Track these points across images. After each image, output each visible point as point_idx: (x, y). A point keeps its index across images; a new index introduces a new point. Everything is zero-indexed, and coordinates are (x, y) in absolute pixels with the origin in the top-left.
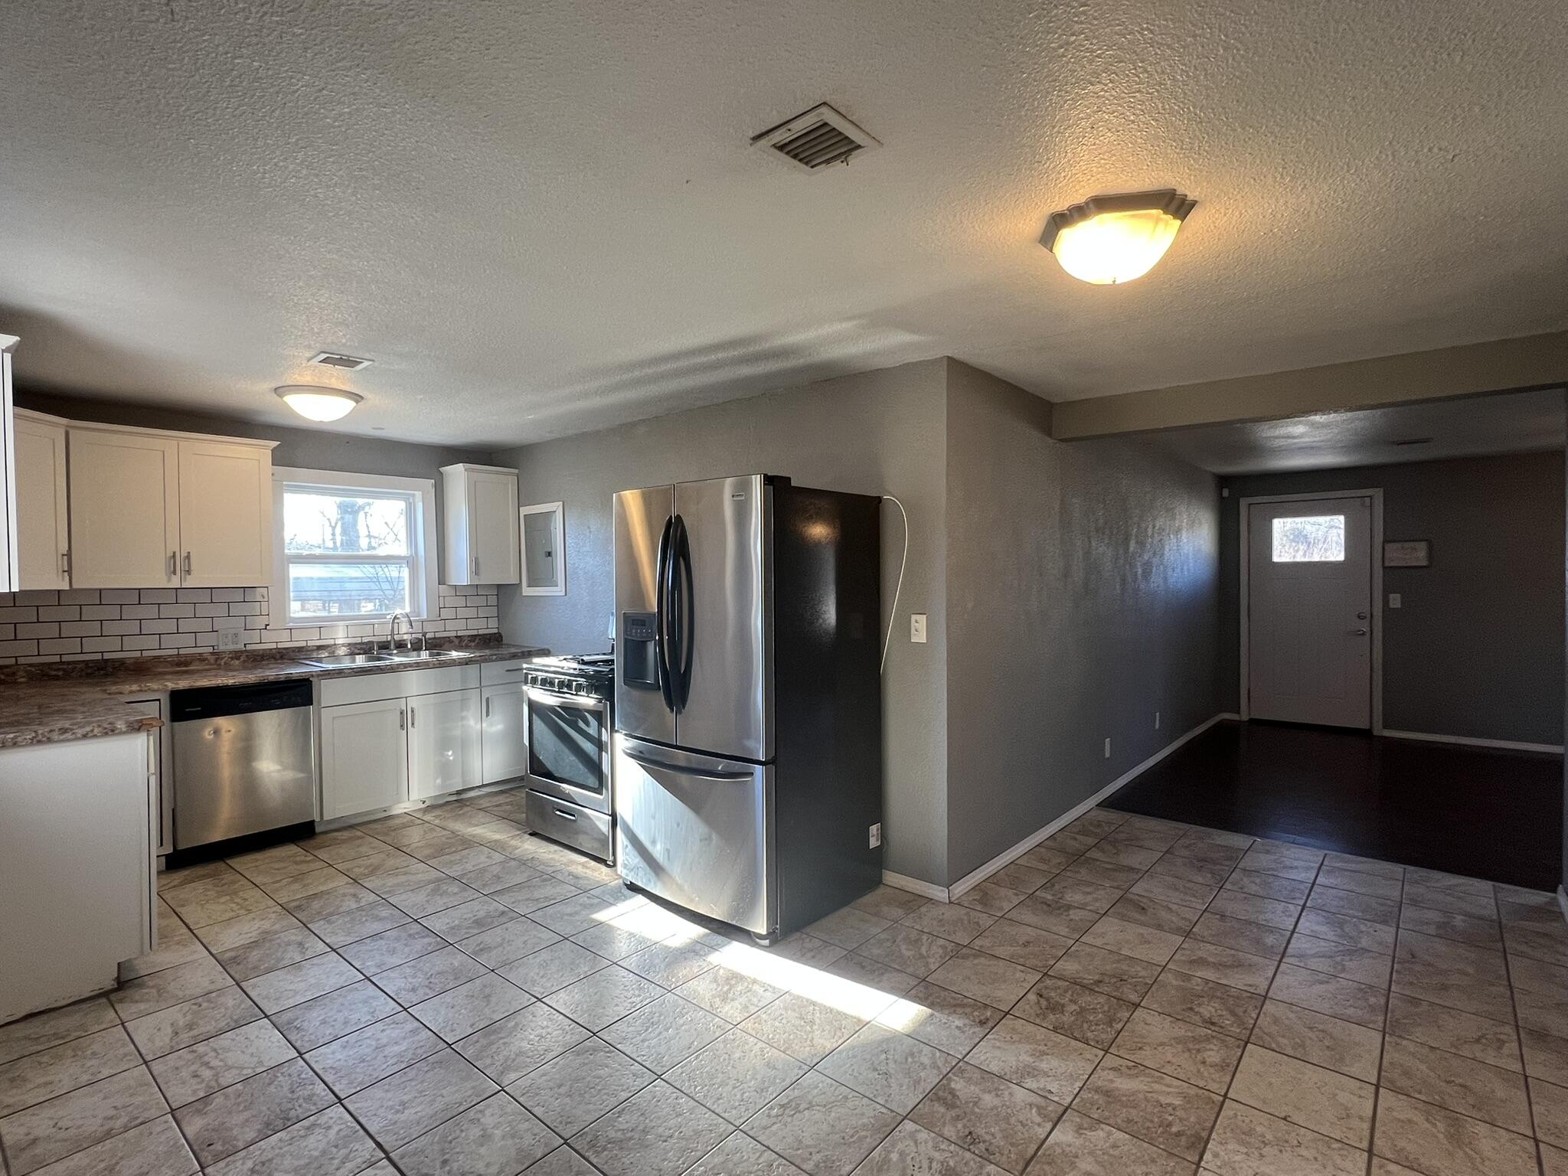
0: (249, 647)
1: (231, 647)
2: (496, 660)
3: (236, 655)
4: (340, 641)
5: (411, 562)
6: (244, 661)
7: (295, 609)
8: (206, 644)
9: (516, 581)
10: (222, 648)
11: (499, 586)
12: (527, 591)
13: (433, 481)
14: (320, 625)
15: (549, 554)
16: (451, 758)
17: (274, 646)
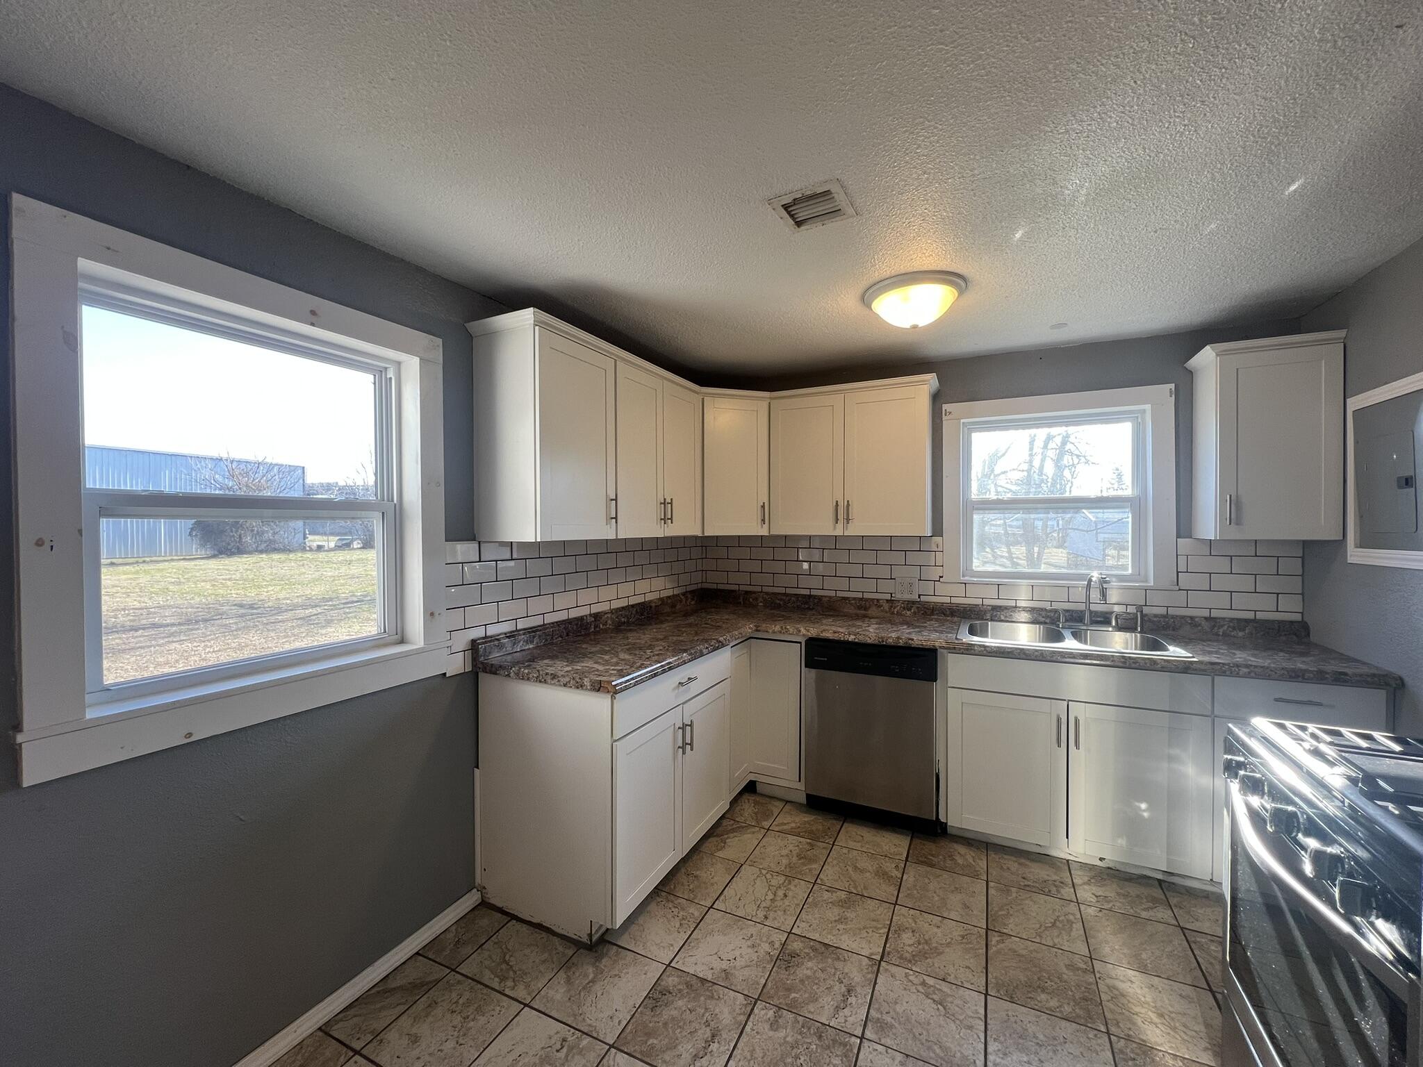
0: (923, 598)
1: (907, 597)
2: (1244, 676)
3: (909, 604)
4: (1021, 604)
5: (1135, 504)
6: (915, 613)
7: (979, 564)
8: (884, 591)
9: (1333, 535)
10: (898, 596)
11: (1306, 544)
12: (1356, 555)
13: (1172, 386)
14: (1000, 582)
15: (1408, 482)
16: (1146, 814)
17: (947, 600)
